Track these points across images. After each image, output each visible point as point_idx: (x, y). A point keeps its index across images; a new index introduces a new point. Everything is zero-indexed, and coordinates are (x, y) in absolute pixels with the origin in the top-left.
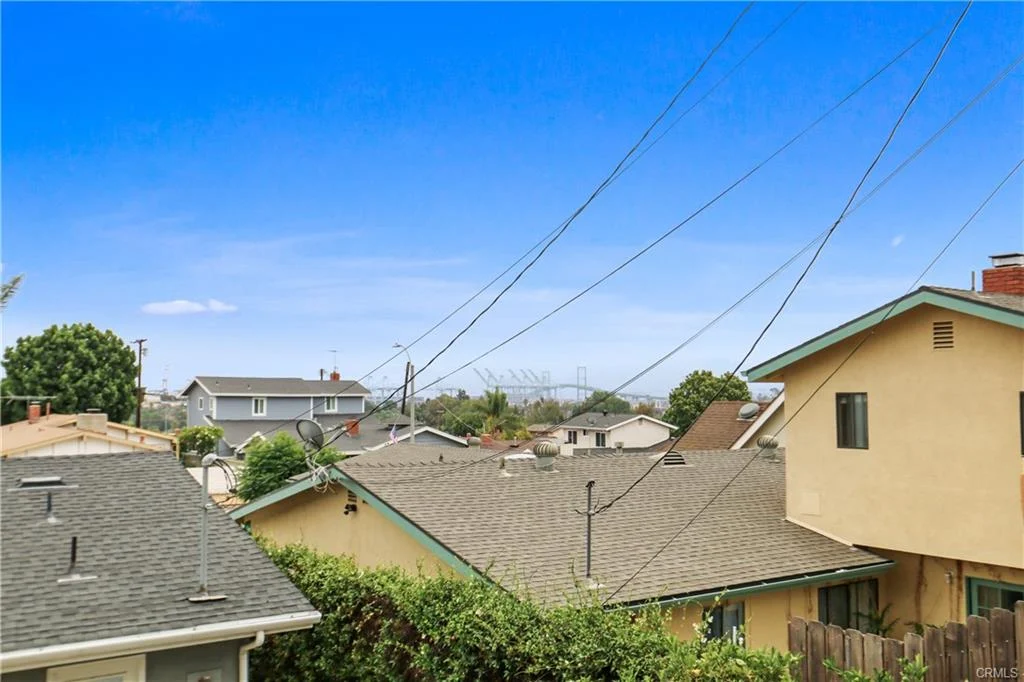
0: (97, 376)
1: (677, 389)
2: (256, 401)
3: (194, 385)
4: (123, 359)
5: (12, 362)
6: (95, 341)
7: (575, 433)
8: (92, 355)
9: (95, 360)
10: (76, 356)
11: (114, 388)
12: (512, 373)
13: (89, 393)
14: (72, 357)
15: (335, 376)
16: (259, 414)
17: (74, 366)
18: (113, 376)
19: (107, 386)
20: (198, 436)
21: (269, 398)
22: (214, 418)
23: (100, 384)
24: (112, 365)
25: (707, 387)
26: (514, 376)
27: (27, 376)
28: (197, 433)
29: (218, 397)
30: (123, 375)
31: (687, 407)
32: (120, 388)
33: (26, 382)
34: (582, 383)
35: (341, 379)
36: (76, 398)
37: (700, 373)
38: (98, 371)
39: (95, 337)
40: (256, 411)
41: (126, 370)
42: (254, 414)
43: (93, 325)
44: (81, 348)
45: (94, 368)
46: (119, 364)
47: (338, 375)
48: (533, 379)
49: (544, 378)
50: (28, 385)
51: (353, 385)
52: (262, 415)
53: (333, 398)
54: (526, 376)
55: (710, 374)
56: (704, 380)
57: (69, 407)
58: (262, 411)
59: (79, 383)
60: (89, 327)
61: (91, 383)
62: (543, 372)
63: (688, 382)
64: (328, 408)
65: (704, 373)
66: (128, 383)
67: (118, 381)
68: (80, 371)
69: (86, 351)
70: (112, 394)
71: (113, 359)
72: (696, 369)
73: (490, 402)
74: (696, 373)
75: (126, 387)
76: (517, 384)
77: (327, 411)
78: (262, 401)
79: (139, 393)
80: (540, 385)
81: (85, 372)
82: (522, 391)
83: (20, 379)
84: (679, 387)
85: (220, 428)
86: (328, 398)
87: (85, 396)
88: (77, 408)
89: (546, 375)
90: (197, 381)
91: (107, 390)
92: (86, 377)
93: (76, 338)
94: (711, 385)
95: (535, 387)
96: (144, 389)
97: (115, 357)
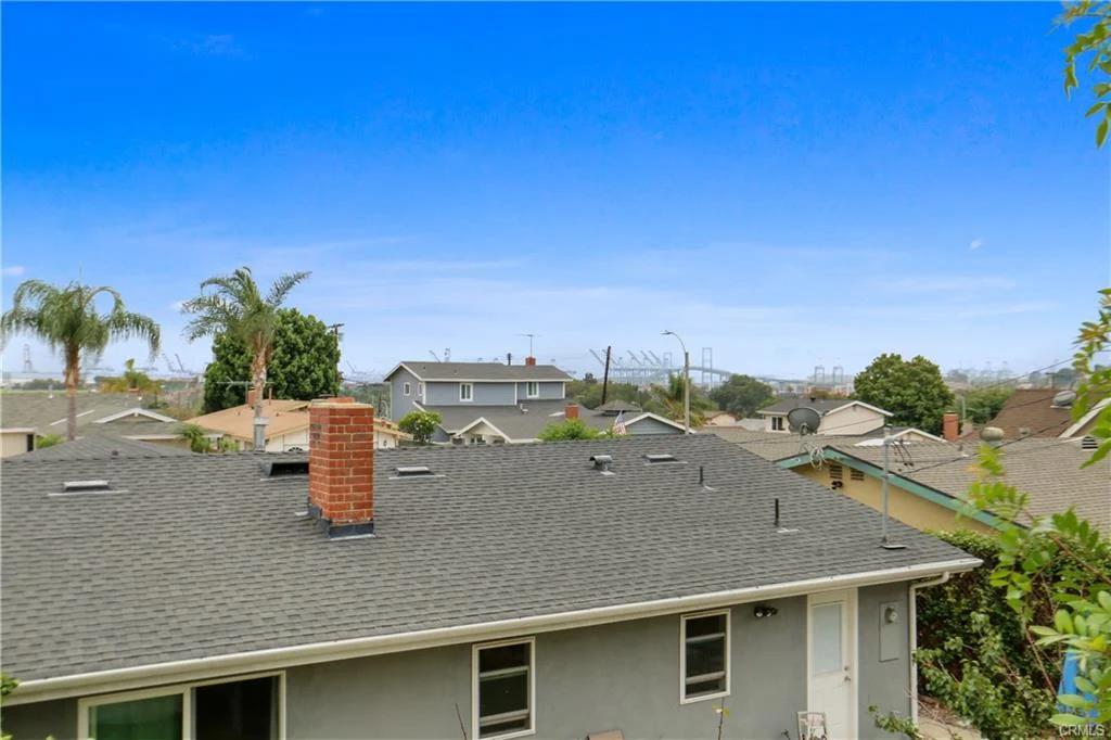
0: (305, 361)
1: (862, 373)
2: (463, 387)
3: (400, 370)
4: (327, 344)
5: (224, 347)
6: (300, 326)
7: (780, 420)
8: (299, 340)
9: (301, 345)
10: (286, 342)
11: (321, 373)
12: (631, 354)
13: (297, 378)
14: (282, 342)
15: (531, 361)
16: (466, 400)
17: (284, 351)
18: (319, 361)
19: (313, 371)
20: (419, 421)
21: (475, 383)
22: (424, 403)
23: (307, 369)
24: (318, 350)
25: (897, 371)
26: (634, 358)
27: (239, 362)
28: (417, 419)
29: (427, 383)
30: (328, 360)
31: (876, 392)
32: (325, 372)
33: (239, 367)
34: (707, 366)
35: (537, 363)
36: (285, 384)
37: (888, 356)
38: (305, 355)
39: (301, 323)
40: (463, 397)
41: (330, 355)
42: (461, 400)
43: (297, 310)
44: (289, 333)
45: (300, 353)
46: (324, 349)
47: (534, 360)
48: (654, 361)
49: (666, 359)
50: (240, 371)
51: (549, 370)
52: (470, 400)
53: (535, 383)
54: (646, 358)
55: (899, 357)
56: (892, 364)
57: (279, 392)
58: (469, 397)
59: (289, 368)
60: (294, 312)
61: (299, 368)
62: (665, 354)
63: (876, 365)
64: (530, 394)
65: (892, 356)
66: (331, 368)
67: (323, 366)
68: (289, 356)
69: (293, 336)
70: (318, 380)
71: (318, 344)
72: (885, 352)
73: (673, 387)
74: (884, 356)
75: (330, 372)
76: (637, 366)
77: (529, 397)
78: (469, 387)
79: (338, 378)
80: (661, 367)
81: (293, 358)
82: (642, 373)
83: (233, 365)
84: (865, 370)
85: (438, 413)
86: (530, 383)
87: (292, 382)
88: (286, 393)
89: (668, 356)
90: (404, 366)
91: (314, 376)
92: (295, 363)
93: (284, 323)
94: (901, 369)
95: (657, 370)
96: (341, 373)
97: (320, 342)
